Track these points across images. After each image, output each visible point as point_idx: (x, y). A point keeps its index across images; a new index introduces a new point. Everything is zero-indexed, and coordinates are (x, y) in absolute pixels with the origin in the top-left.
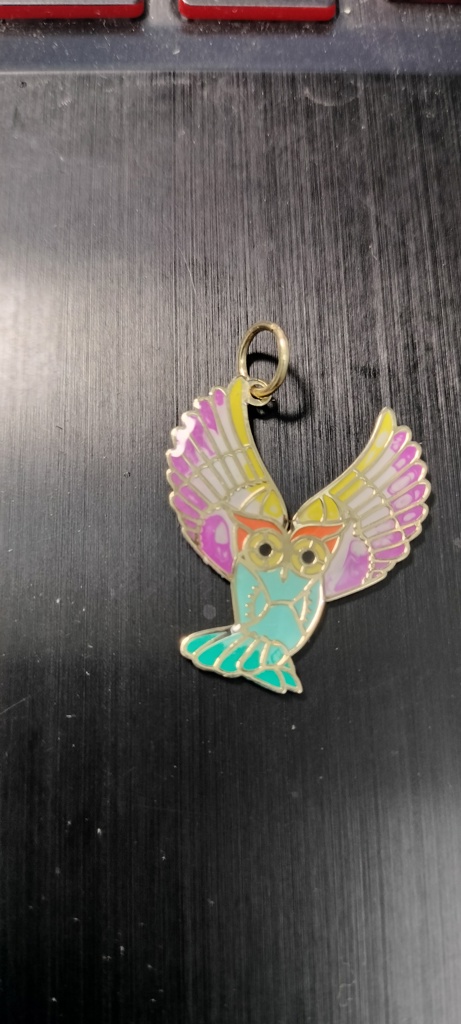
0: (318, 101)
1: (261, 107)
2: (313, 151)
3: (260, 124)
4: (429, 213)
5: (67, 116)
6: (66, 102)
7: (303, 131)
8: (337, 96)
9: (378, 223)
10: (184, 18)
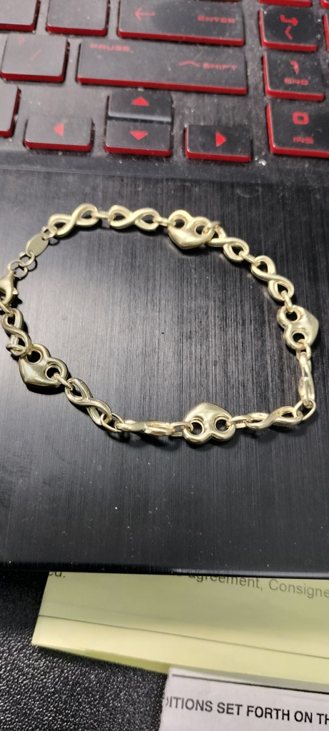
0: (242, 195)
1: (219, 197)
2: (239, 215)
3: (219, 203)
4: (286, 242)
5: (140, 194)
6: (140, 189)
7: (236, 207)
8: (250, 193)
9: (265, 245)
10: (187, 157)
